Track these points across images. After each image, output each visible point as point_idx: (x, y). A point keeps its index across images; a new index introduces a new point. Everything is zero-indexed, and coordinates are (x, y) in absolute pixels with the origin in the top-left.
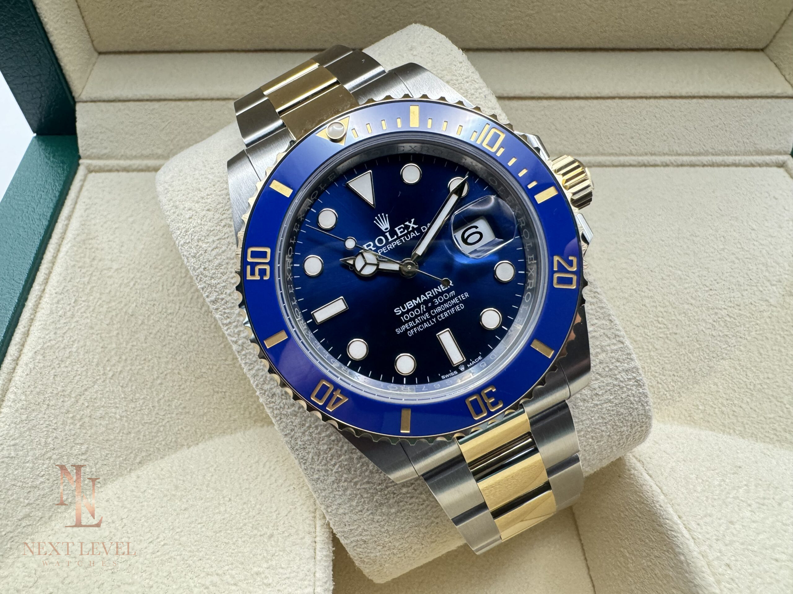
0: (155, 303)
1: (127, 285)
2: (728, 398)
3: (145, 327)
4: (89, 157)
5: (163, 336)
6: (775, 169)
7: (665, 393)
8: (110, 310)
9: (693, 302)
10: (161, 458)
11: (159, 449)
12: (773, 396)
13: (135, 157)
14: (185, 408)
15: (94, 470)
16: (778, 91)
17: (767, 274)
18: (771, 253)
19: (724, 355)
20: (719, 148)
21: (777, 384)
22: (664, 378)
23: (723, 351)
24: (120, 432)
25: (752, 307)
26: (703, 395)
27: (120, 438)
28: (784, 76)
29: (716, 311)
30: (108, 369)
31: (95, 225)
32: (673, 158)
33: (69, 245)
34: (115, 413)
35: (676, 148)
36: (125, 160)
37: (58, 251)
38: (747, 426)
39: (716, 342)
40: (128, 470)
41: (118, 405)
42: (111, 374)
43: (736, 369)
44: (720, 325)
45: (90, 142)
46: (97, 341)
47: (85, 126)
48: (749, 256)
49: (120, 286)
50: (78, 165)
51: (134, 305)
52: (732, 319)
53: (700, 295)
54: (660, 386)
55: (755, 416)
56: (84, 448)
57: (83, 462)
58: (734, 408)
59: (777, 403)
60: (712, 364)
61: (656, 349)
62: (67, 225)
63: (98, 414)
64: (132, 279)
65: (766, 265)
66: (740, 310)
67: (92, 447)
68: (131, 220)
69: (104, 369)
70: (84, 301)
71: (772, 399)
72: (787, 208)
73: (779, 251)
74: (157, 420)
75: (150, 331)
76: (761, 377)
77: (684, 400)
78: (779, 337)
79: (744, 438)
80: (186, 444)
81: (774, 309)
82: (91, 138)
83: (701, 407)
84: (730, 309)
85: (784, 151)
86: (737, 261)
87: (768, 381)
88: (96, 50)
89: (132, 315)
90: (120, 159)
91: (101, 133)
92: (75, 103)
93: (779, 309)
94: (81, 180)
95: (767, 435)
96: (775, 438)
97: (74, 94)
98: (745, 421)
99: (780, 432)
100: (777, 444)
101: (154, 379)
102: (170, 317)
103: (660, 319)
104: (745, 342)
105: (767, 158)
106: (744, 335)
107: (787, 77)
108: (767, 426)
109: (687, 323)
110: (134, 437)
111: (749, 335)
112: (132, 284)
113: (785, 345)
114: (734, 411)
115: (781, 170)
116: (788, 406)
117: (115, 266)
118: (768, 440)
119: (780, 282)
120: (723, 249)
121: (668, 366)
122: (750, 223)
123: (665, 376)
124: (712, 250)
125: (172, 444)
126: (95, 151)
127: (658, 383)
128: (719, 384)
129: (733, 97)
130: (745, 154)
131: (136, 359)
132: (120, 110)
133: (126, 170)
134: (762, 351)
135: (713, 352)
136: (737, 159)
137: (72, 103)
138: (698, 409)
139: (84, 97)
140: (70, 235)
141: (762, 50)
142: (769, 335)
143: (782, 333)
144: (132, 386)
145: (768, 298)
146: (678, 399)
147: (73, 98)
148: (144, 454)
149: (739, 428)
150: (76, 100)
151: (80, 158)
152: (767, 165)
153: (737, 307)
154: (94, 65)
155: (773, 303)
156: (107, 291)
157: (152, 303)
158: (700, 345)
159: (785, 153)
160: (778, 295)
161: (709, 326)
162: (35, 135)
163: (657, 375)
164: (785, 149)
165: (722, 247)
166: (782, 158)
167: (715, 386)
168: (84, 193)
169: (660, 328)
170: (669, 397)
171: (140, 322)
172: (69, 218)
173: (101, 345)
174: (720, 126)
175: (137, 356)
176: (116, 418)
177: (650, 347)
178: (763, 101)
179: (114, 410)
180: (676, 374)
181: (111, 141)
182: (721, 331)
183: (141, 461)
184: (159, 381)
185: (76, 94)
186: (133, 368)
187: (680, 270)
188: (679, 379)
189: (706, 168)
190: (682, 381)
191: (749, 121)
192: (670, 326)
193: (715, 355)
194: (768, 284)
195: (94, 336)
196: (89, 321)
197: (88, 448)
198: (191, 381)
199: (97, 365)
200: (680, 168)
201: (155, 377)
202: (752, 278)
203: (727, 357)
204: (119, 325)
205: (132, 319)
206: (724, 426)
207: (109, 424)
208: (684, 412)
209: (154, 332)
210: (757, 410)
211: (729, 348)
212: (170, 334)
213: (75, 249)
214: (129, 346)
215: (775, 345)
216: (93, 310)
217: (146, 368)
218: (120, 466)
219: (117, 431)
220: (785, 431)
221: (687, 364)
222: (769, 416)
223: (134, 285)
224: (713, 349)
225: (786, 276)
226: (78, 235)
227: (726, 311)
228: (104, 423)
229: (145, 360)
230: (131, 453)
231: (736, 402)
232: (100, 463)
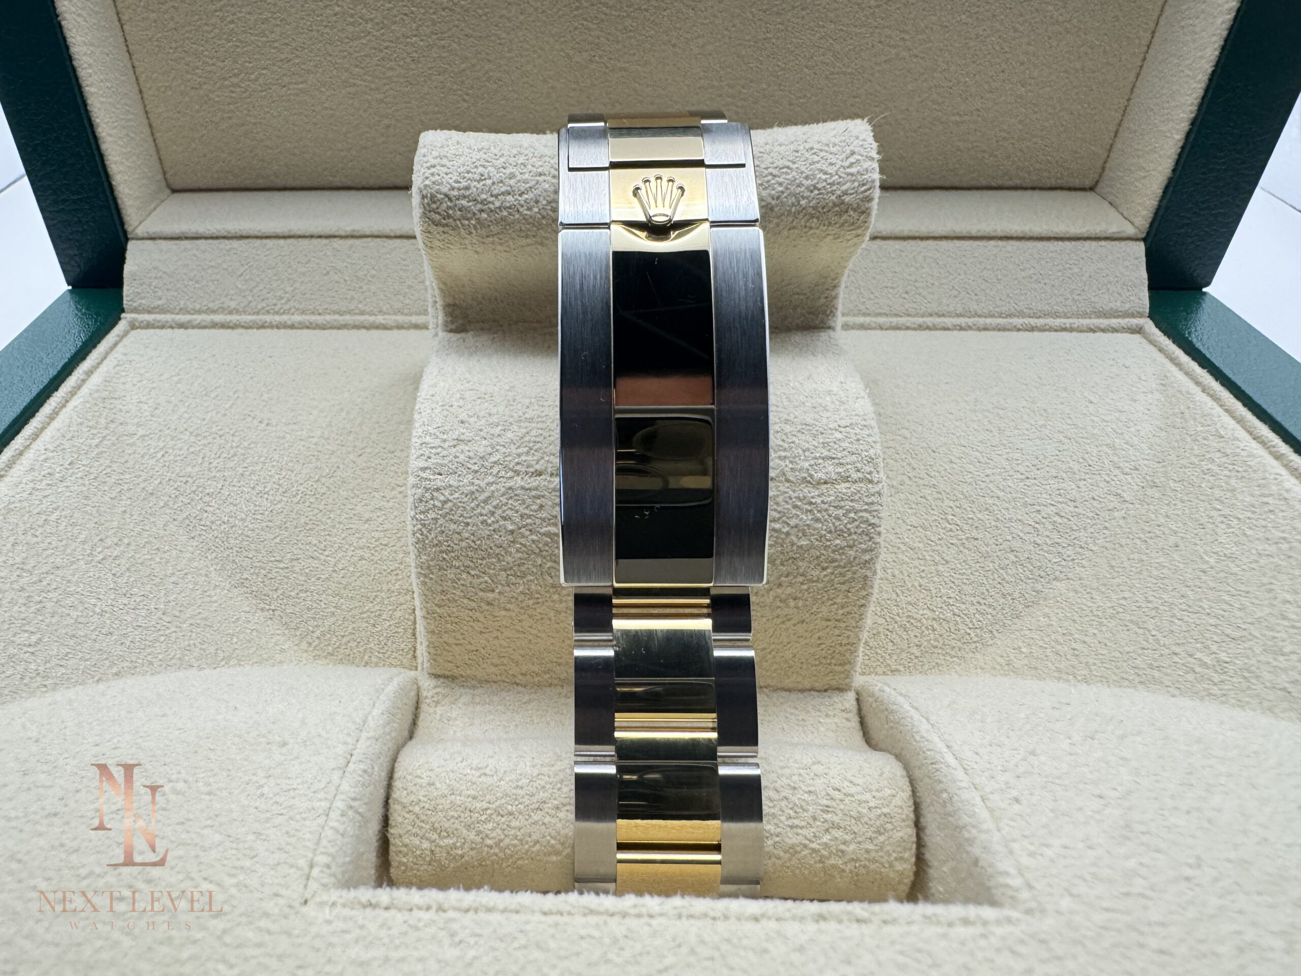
0: (189, 479)
1: (152, 457)
2: (1065, 632)
3: (168, 511)
4: (135, 310)
5: (192, 525)
6: (1127, 336)
7: (969, 631)
8: (120, 482)
9: (1001, 494)
10: (152, 674)
11: (151, 663)
12: (1131, 621)
13: (199, 312)
14: (206, 619)
15: (41, 668)
16: (1113, 229)
17: (1116, 459)
18: (1120, 431)
19: (1058, 573)
20: (1039, 308)
21: (1138, 605)
22: (963, 607)
23: (1055, 567)
24: (95, 630)
25: (1095, 503)
26: (1027, 632)
27: (94, 637)
28: (1122, 214)
29: (1038, 508)
30: (99, 550)
31: (124, 383)
32: (970, 321)
33: (81, 400)
34: (95, 605)
35: (974, 306)
36: (183, 314)
37: (64, 406)
38: (1093, 668)
39: (1041, 553)
40: (96, 679)
41: (101, 597)
42: (101, 557)
43: (1076, 592)
44: (1047, 529)
45: (139, 291)
46: (91, 514)
47: (136, 268)
48: (1086, 435)
49: (143, 456)
50: (120, 319)
51: (157, 482)
52: (1065, 520)
53: (1012, 485)
54: (958, 619)
55: (1105, 652)
56: (34, 638)
57: (27, 655)
58: (1074, 645)
59: (1137, 629)
60: (1039, 587)
61: (947, 562)
62: (84, 381)
63: (69, 602)
64: (162, 449)
65: (1113, 447)
66: (1076, 507)
67: (46, 639)
68: (175, 379)
69: (92, 549)
70: (84, 465)
71: (1131, 626)
72: (1143, 378)
73: (1133, 429)
74: (159, 626)
75: (175, 517)
76: (1114, 597)
77: (999, 642)
78: (1138, 542)
79: (1089, 684)
80: (196, 665)
81: (1131, 506)
82: (142, 285)
83: (1024, 650)
84: (1060, 506)
85: (1138, 312)
86: (1066, 441)
87: (1123, 602)
88: (168, 186)
89: (152, 494)
90: (178, 314)
91: (156, 278)
92: (127, 240)
93: (1137, 506)
94: (118, 336)
95: (1124, 676)
96: (1138, 679)
97: (126, 226)
98: (1091, 661)
99: (1144, 669)
100: (1140, 687)
101: (166, 576)
102: (207, 499)
103: (950, 517)
104: (1088, 554)
105: (1114, 322)
106: (1086, 543)
107: (1125, 213)
108: (1125, 664)
109: (994, 523)
110: (116, 640)
111: (1095, 544)
112: (159, 455)
113: (1148, 551)
114: (1074, 649)
115: (1137, 337)
116: (1153, 633)
117: (141, 432)
118: (1126, 683)
119: (1137, 469)
120: (1044, 426)
121: (968, 589)
122: (1086, 394)
123: (963, 603)
124: (1028, 426)
125: (173, 661)
126: (144, 302)
127: (954, 614)
128: (1052, 615)
129: (1049, 239)
130: (1078, 316)
131: (144, 547)
132: (185, 250)
133: (182, 326)
134: (1113, 563)
135: (1040, 568)
136: (1067, 322)
137: (123, 239)
138: (1022, 652)
139: (140, 231)
140: (85, 390)
141: (1091, 189)
142: (1123, 541)
143: (1142, 536)
144: (129, 577)
145: (1119, 491)
146: (990, 642)
147: (125, 232)
148: (126, 664)
149: (1083, 672)
150: (129, 236)
151: (123, 311)
152: (1115, 330)
153: (1070, 503)
154: (162, 201)
155: (1128, 499)
156: (123, 460)
157: (184, 479)
158: (1016, 557)
159: (1141, 315)
160: (1136, 488)
161: (1028, 529)
162: (70, 288)
163: (951, 601)
164: (1138, 309)
165: (1042, 422)
166: (1135, 321)
167: (1046, 619)
168: (120, 348)
169: (951, 530)
170: (975, 639)
171: (162, 504)
172: (89, 373)
173: (96, 520)
174: (1035, 278)
175: (147, 542)
176: (94, 612)
177: (937, 558)
178: (1094, 244)
179: (93, 601)
180: (983, 601)
181: (168, 290)
182: (1048, 536)
183: (120, 672)
184: (173, 579)
185: (129, 229)
186: (137, 556)
187: (977, 451)
188: (990, 610)
189: (1021, 333)
190: (994, 613)
191: (1077, 270)
192: (966, 527)
193: (1043, 574)
194: (1117, 472)
195: (88, 508)
196: (84, 489)
197: (40, 639)
198: (223, 589)
199: (84, 542)
200: (983, 333)
201: (169, 572)
202: (1091, 463)
203: (1062, 576)
204: (128, 502)
205: (153, 499)
206: (1059, 670)
207: (82, 616)
208: (999, 659)
209: (180, 518)
210: (1109, 644)
211: (1063, 563)
212: (203, 523)
213: (88, 405)
214: (138, 529)
215: (1133, 553)
216: (95, 478)
217: (158, 560)
218: (83, 672)
219: (92, 628)
220: (1151, 667)
221: (999, 586)
222: (1127, 649)
223: (163, 456)
224: (1039, 564)
225: (1146, 462)
226: (97, 391)
227: (1052, 508)
228: (75, 614)
229: (158, 549)
230: (107, 659)
231: (1076, 636)
232: (54, 661)
